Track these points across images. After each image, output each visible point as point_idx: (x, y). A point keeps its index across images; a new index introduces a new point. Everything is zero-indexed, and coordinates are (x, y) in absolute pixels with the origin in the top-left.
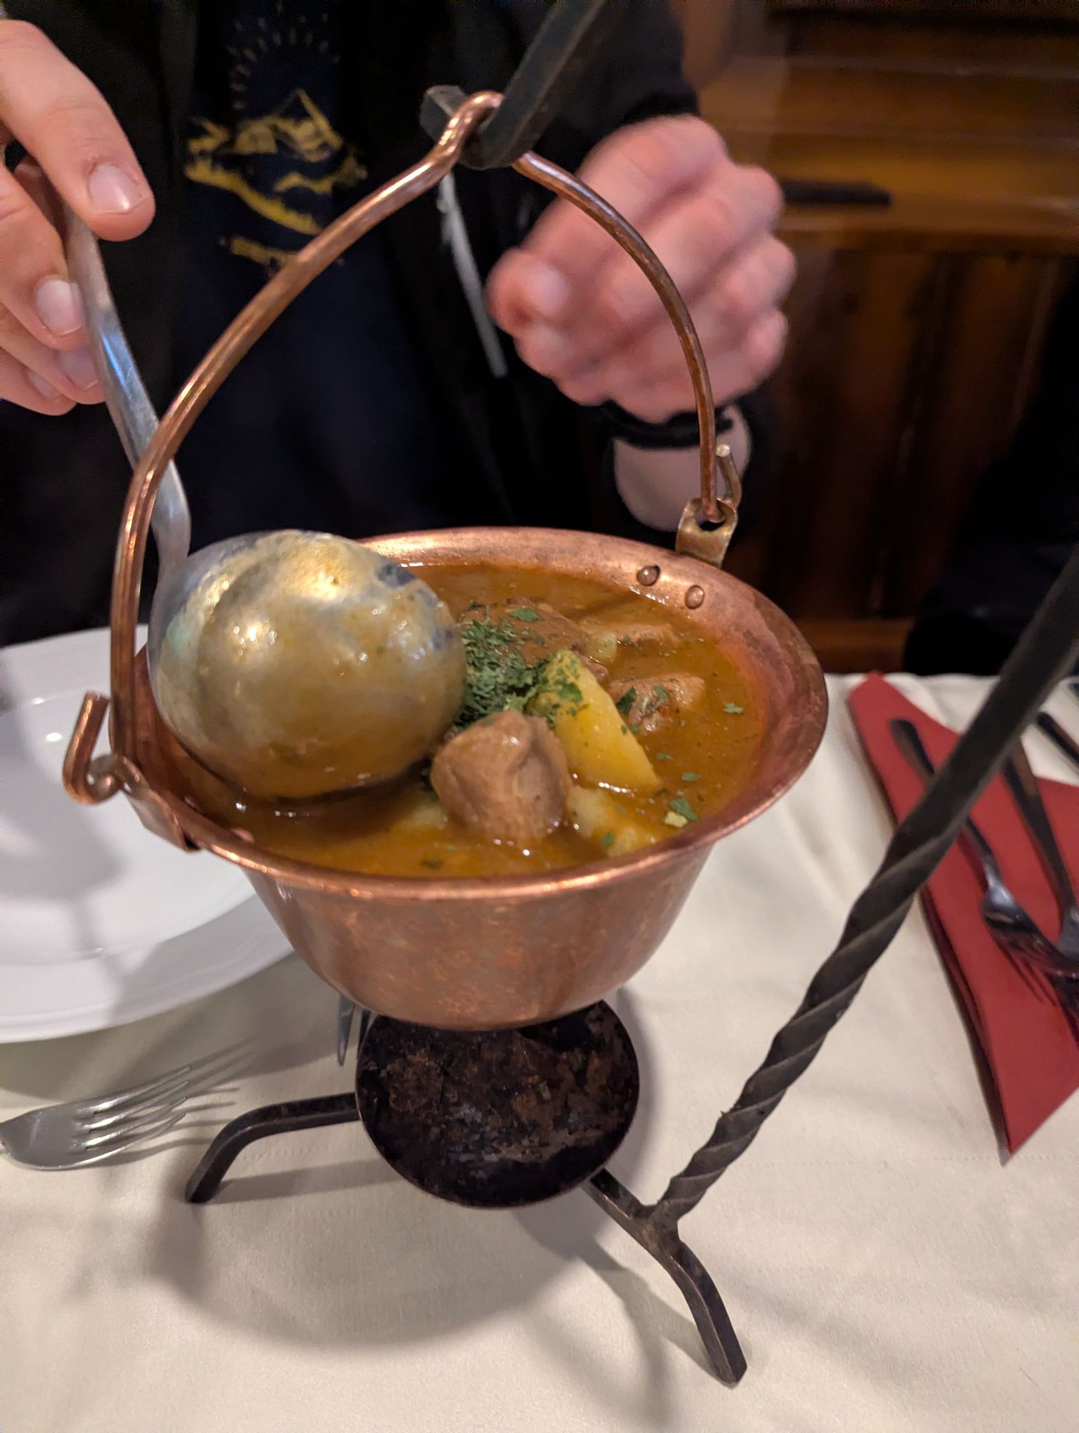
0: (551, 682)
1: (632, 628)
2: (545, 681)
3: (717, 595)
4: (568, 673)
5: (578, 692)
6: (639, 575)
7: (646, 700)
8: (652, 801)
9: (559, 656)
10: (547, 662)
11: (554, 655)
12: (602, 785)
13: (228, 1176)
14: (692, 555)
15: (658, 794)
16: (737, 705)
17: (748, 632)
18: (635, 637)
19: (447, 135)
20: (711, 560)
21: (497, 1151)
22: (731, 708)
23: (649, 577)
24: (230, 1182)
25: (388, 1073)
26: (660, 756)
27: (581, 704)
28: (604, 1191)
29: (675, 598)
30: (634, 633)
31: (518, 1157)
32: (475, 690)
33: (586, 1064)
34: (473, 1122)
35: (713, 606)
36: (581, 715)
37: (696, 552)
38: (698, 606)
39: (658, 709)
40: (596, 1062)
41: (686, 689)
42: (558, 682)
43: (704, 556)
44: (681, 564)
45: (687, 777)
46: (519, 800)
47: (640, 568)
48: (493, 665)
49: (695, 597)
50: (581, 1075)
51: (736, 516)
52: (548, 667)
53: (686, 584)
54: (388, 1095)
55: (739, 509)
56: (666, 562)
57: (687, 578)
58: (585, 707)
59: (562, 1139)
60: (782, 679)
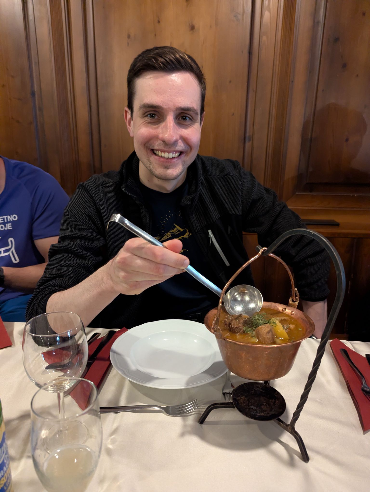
0: (271, 322)
1: (282, 317)
2: (270, 322)
3: (296, 313)
4: (274, 321)
5: (276, 323)
6: (282, 310)
7: (286, 327)
8: (288, 341)
9: (272, 319)
10: (270, 320)
11: (271, 319)
12: (279, 338)
13: (206, 420)
14: (291, 306)
15: (289, 340)
16: (301, 329)
17: (302, 318)
18: (283, 319)
19: (260, 252)
20: (295, 307)
21: (259, 414)
22: (300, 329)
23: (284, 310)
24: (206, 422)
25: (238, 399)
26: (289, 335)
27: (276, 325)
28: (280, 422)
29: (289, 313)
30: (282, 318)
31: (263, 415)
32: (259, 324)
33: (275, 402)
34: (255, 409)
35: (295, 314)
36: (276, 327)
37: (292, 306)
38: (293, 315)
39: (288, 329)
40: (277, 401)
41: (292, 326)
42: (272, 322)
43: (294, 307)
44: (289, 308)
45: (293, 338)
46: (267, 337)
47: (282, 308)
48: (261, 320)
49: (292, 313)
50: (274, 403)
51: (299, 300)
52: (271, 320)
53: (291, 311)
54: (238, 402)
55: (299, 299)
56: (287, 307)
57: (291, 310)
58: (277, 325)
59: (271, 413)
60: (308, 325)
